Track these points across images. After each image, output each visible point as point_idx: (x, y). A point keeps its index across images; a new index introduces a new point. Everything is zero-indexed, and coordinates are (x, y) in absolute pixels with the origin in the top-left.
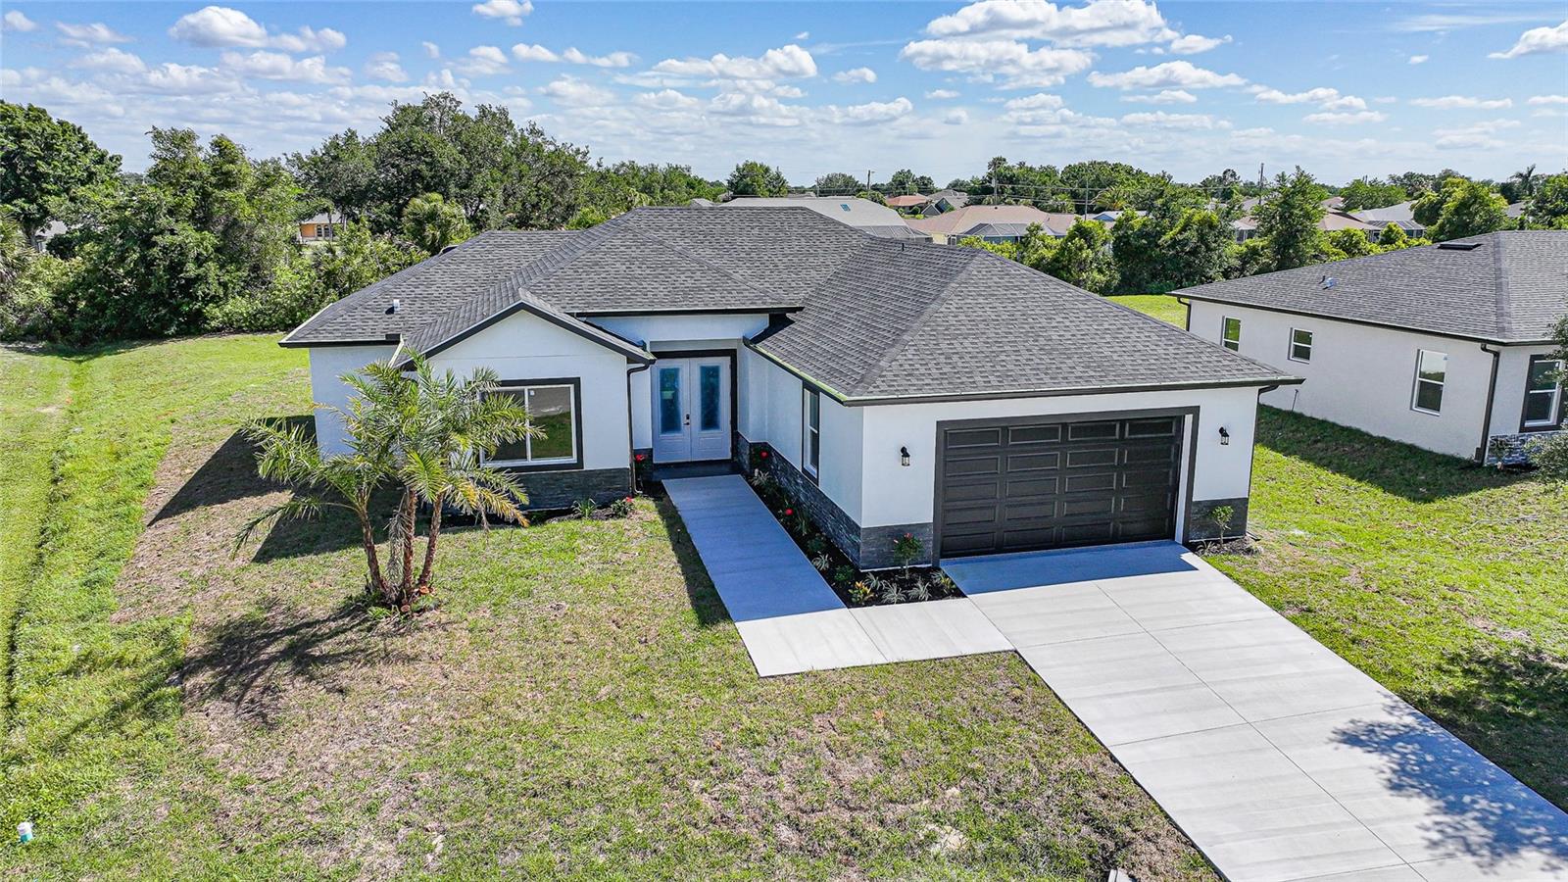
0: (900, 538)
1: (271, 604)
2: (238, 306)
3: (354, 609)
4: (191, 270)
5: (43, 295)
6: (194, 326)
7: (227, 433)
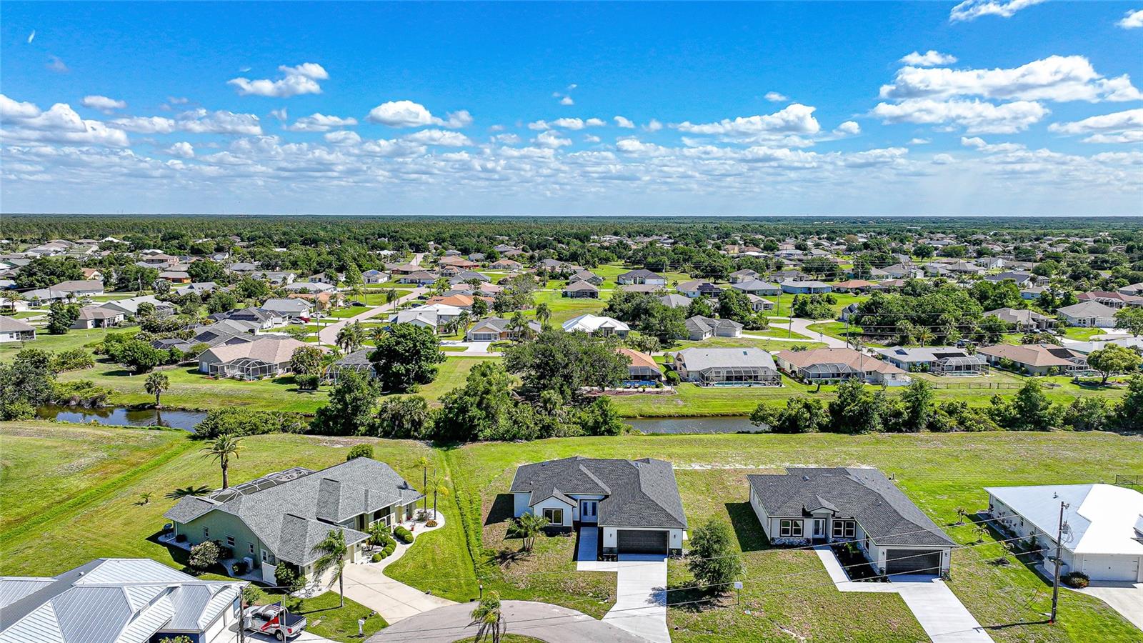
0: (611, 550)
1: (507, 548)
2: (488, 432)
3: (520, 551)
4: (476, 422)
5: (432, 424)
6: (475, 439)
7: (494, 498)
